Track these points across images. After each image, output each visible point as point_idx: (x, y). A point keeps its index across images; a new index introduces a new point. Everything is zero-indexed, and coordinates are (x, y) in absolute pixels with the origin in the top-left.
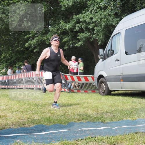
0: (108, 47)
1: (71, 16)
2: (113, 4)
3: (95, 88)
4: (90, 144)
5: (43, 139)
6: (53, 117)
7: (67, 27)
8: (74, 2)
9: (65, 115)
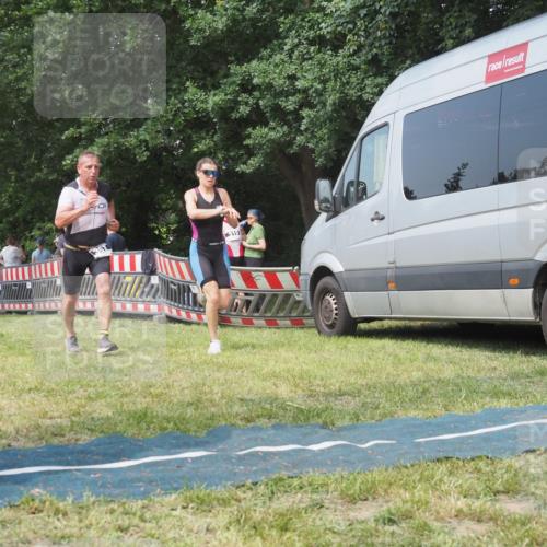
0: (348, 173)
2: (366, 26)
3: (303, 312)
4: (283, 499)
5: (122, 484)
6: (160, 409)
7: (210, 106)
8: (234, 20)
9: (199, 401)
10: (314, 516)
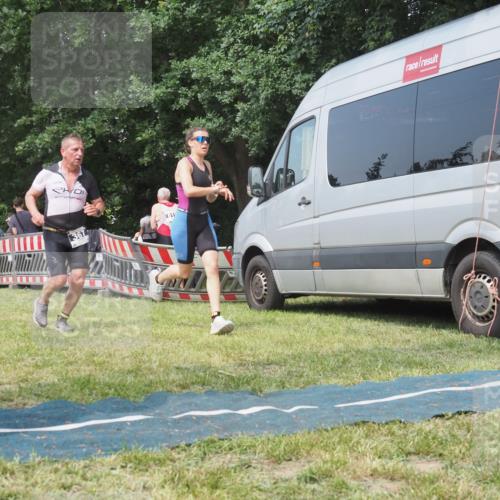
0: (278, 161)
1: (165, 62)
2: (296, 28)
3: (236, 288)
4: (213, 459)
5: (65, 445)
6: (102, 377)
7: (152, 98)
8: (175, 19)
9: (138, 369)
10: (242, 475)
